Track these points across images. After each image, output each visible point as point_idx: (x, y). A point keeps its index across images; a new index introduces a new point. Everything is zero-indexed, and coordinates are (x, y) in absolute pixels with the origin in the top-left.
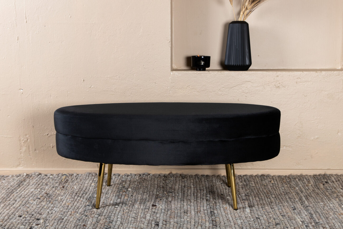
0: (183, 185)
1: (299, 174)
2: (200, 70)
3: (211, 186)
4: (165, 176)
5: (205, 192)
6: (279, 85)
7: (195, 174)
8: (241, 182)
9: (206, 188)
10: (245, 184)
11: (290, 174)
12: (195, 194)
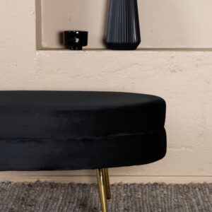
0: (50, 196)
1: (202, 183)
2: (74, 49)
3: (86, 198)
4: (30, 185)
5: (75, 205)
6: (174, 68)
7: (69, 182)
8: (126, 192)
9: (78, 200)
10: (130, 194)
11: (190, 182)
12: (61, 208)
